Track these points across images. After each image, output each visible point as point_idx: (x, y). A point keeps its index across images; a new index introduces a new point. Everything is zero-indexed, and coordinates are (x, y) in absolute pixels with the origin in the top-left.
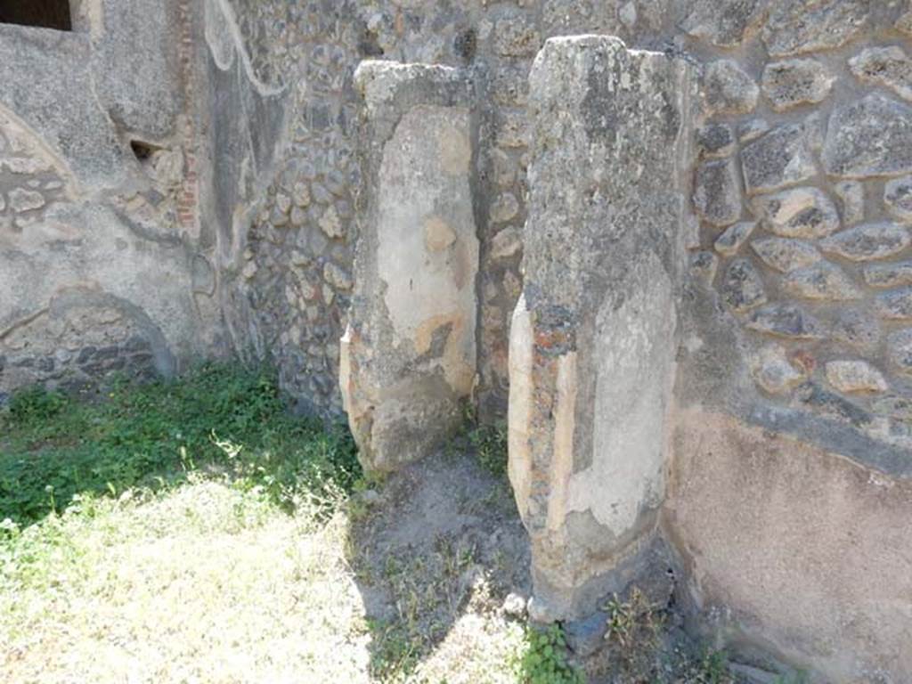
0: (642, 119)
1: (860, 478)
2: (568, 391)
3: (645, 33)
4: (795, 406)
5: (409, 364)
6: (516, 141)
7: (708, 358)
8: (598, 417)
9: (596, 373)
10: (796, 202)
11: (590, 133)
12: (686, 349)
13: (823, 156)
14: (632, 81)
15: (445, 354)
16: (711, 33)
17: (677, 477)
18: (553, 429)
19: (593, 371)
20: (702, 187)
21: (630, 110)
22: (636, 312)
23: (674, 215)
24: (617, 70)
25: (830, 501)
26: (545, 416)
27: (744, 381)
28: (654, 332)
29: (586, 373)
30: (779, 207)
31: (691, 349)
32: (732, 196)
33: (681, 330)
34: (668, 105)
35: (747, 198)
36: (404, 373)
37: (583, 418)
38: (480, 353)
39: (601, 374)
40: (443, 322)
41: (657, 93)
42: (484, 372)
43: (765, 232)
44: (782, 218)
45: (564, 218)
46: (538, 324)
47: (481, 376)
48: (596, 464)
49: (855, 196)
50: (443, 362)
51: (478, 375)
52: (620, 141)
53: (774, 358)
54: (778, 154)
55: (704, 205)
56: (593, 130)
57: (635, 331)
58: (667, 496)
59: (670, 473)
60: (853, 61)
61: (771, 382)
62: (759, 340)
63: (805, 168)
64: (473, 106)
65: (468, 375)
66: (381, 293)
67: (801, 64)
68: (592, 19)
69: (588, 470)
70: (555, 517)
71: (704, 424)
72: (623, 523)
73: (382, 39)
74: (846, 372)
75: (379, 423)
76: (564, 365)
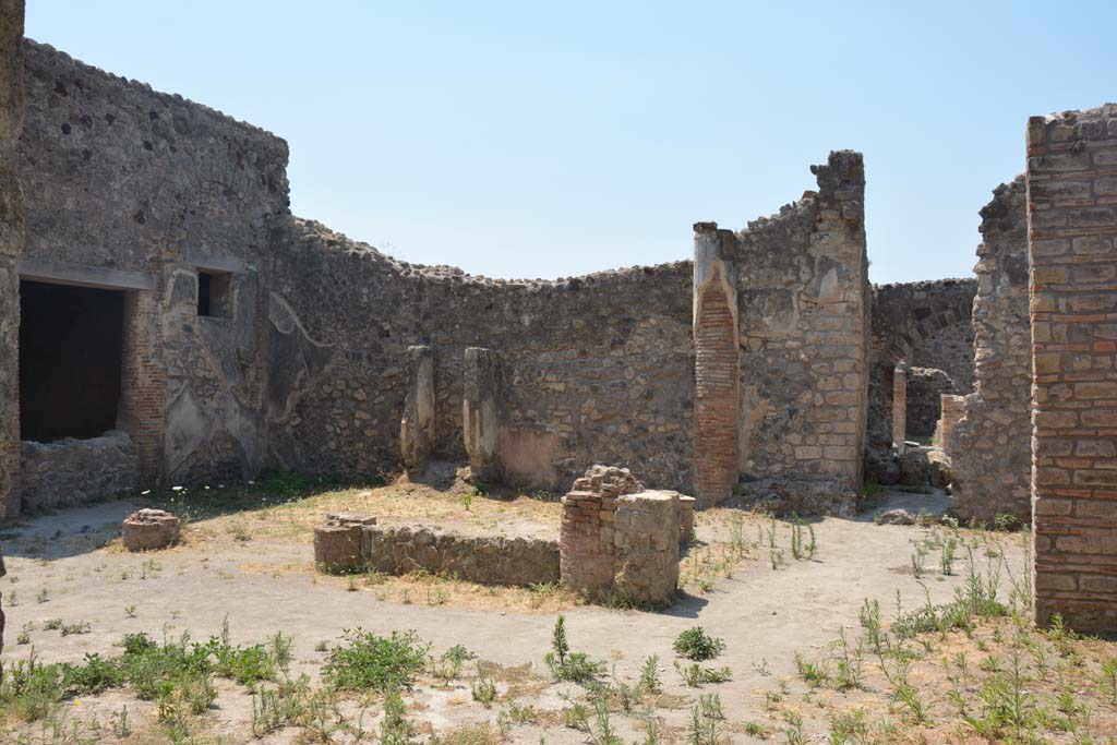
0: (486, 363)
1: (535, 433)
2: (478, 418)
4: (522, 422)
5: (422, 429)
6: (445, 366)
7: (503, 415)
8: (484, 425)
9: (483, 415)
10: (517, 379)
11: (478, 366)
13: (521, 370)
15: (428, 428)
17: (499, 445)
18: (475, 427)
20: (497, 377)
22: (488, 403)
23: (493, 383)
25: (531, 439)
26: (473, 424)
27: (511, 419)
28: (492, 408)
29: (481, 414)
31: (499, 413)
32: (504, 378)
33: (497, 410)
34: (490, 360)
35: (508, 378)
36: (421, 432)
37: (481, 423)
38: (436, 429)
40: (428, 418)
43: (512, 385)
44: (515, 382)
45: (474, 383)
46: (470, 405)
48: (484, 436)
49: (527, 378)
50: (428, 430)
51: (436, 435)
52: (483, 368)
53: (517, 412)
54: (512, 370)
55: (498, 381)
57: (489, 407)
59: (497, 444)
60: (523, 353)
61: (517, 418)
62: (513, 409)
63: (518, 372)
64: (434, 357)
65: (434, 435)
67: (515, 352)
70: (477, 448)
71: (504, 430)
72: (490, 454)
73: (391, 333)
74: (530, 413)
75: (415, 447)
76: (477, 412)
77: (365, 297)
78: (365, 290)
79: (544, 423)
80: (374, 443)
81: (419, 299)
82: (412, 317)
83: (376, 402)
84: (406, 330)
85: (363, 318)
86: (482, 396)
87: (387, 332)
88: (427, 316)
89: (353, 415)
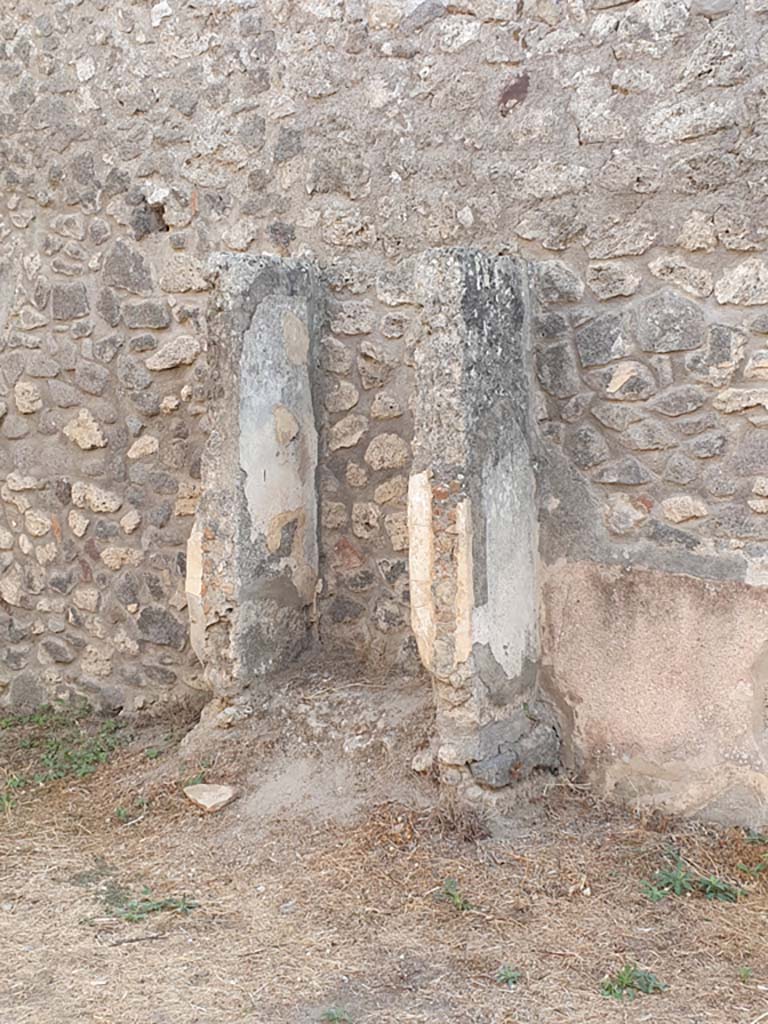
0: (499, 310)
1: (698, 591)
2: (467, 532)
3: (482, 234)
4: (642, 544)
5: (263, 561)
6: (352, 328)
7: (567, 514)
8: (488, 559)
9: (486, 520)
10: (623, 373)
11: (468, 322)
12: (546, 510)
13: (639, 337)
14: (490, 280)
15: (292, 554)
16: (541, 238)
17: (551, 632)
18: (455, 569)
19: (483, 517)
20: (546, 366)
21: (490, 303)
22: (508, 471)
23: (526, 391)
24: (481, 273)
25: (680, 616)
26: (445, 557)
27: (600, 530)
28: (521, 492)
29: (477, 518)
30: (611, 378)
31: (550, 509)
32: (572, 375)
33: (540, 493)
34: (516, 299)
36: (260, 570)
37: (479, 557)
38: (322, 556)
39: (489, 521)
40: (290, 519)
41: (507, 288)
42: (327, 577)
43: (603, 398)
44: (613, 388)
45: (452, 390)
47: (324, 582)
48: (490, 602)
49: (666, 367)
50: (291, 561)
51: (320, 580)
52: (486, 329)
53: (623, 505)
54: (605, 336)
55: (549, 381)
56: (469, 320)
57: (508, 488)
58: (543, 653)
59: (544, 629)
60: (651, 265)
61: (622, 526)
62: (607, 489)
63: (627, 346)
64: (309, 295)
65: (312, 579)
66: (242, 484)
67: (616, 265)
68: (431, 218)
69: (485, 606)
70: (463, 650)
71: (570, 574)
72: (513, 668)
73: (170, 216)
74: (677, 506)
75: (238, 627)
76: (462, 511)
77: (85, 92)
78: (85, 69)
79: (733, 549)
80: (131, 592)
81: (260, 81)
82: (237, 153)
83: (132, 454)
84: (218, 201)
85: (83, 169)
86: (484, 445)
87: (159, 209)
88: (290, 145)
89: (65, 494)
